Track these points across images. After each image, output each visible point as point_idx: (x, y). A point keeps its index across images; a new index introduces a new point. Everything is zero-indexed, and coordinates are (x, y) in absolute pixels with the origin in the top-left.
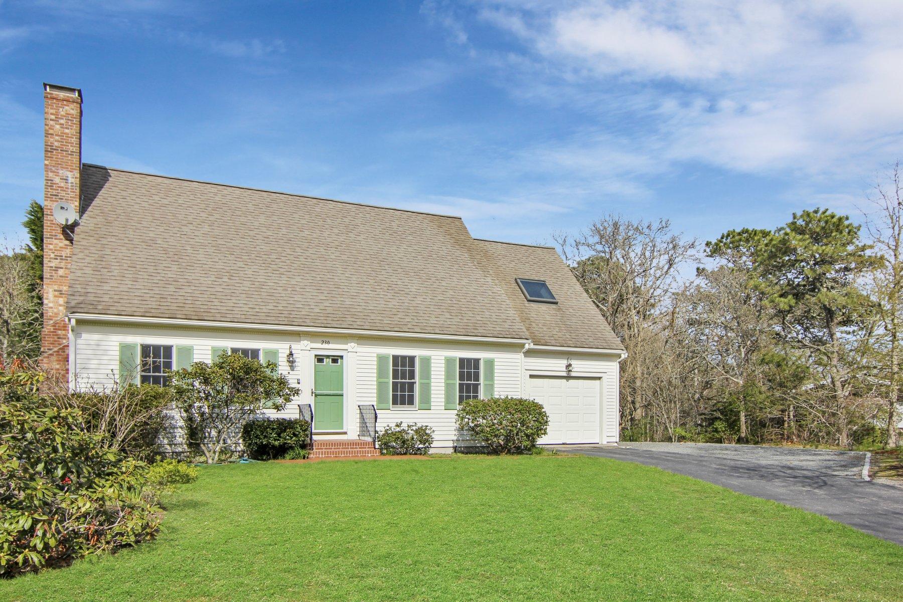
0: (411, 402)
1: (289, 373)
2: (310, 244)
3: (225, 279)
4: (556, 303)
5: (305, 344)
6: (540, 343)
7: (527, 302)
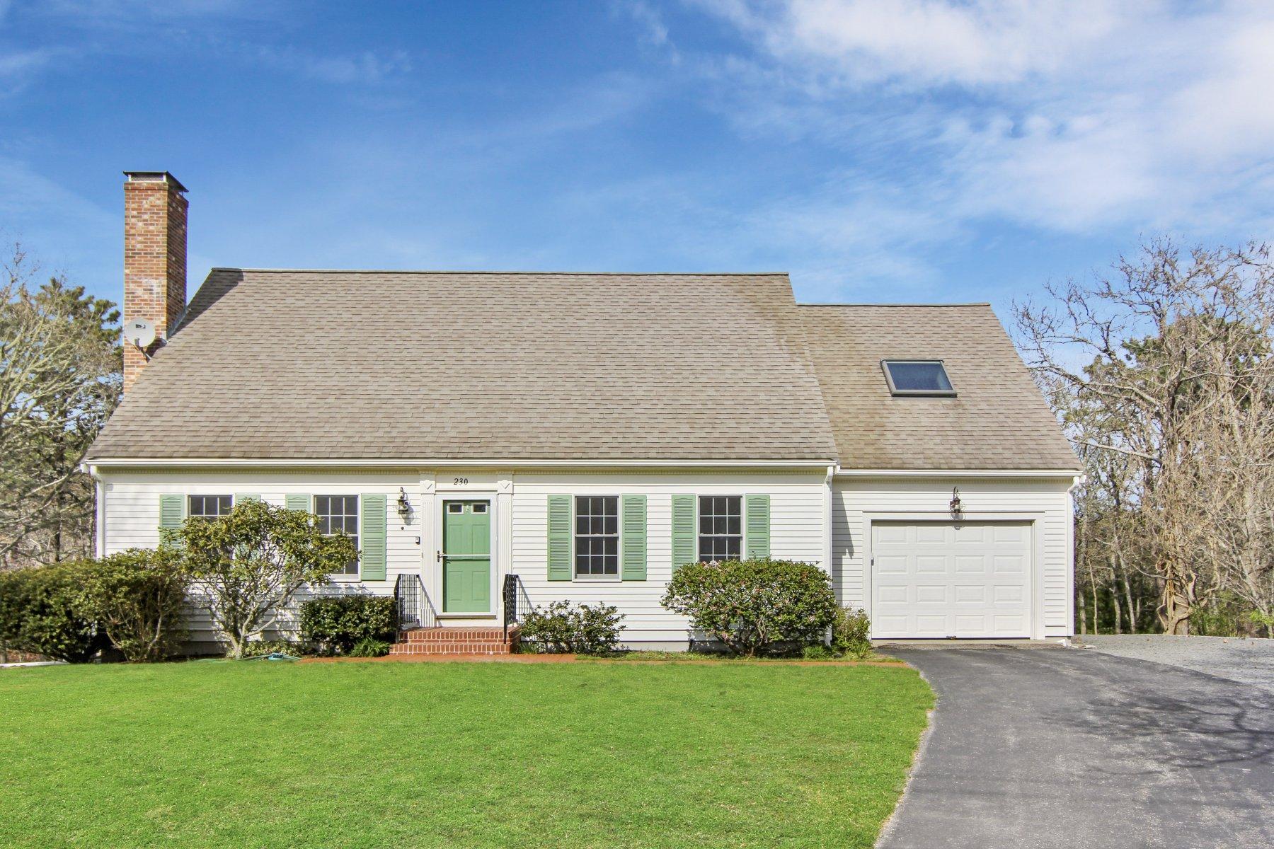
0: (612, 568)
1: (403, 528)
2: (493, 339)
4: (954, 396)
5: (426, 484)
6: (889, 466)
7: (891, 398)
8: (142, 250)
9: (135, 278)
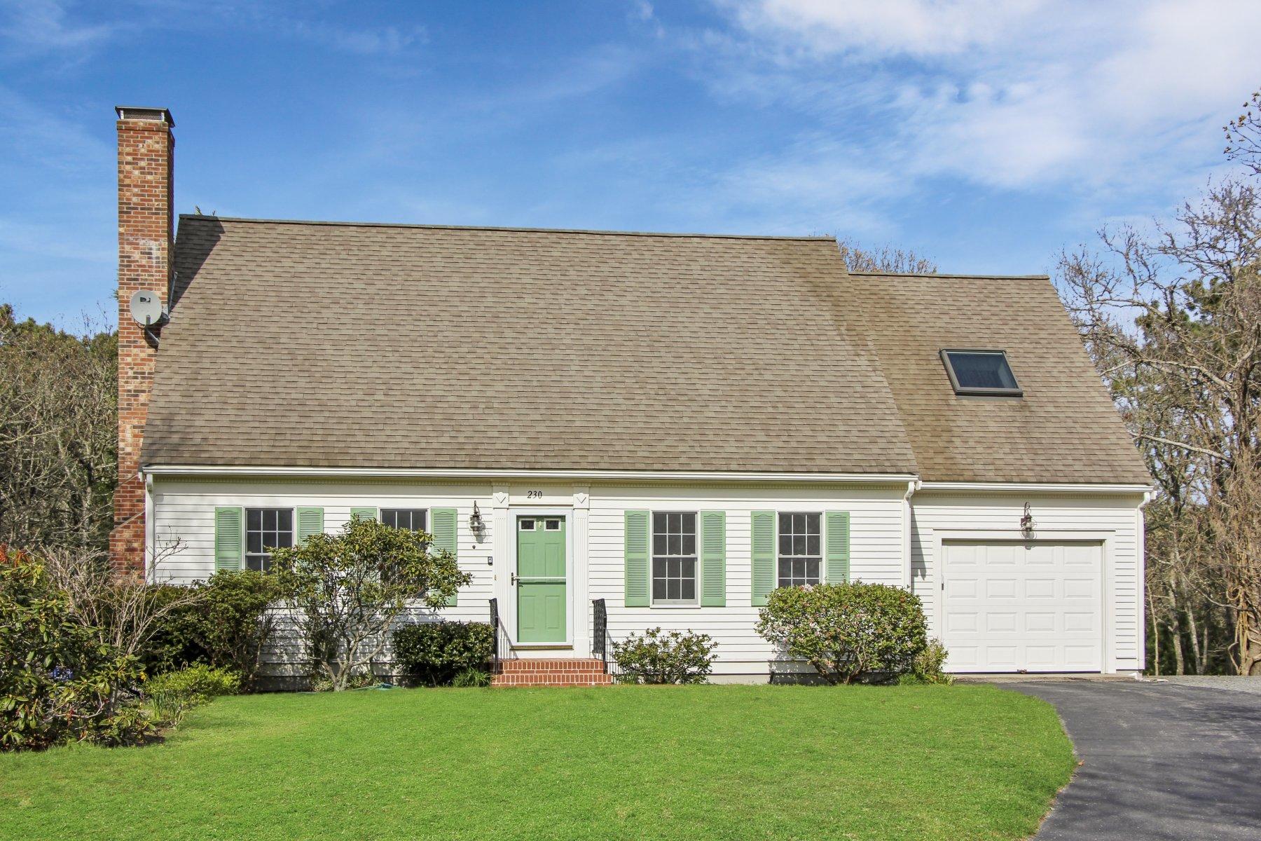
0: (689, 593)
1: (474, 547)
2: (532, 321)
3: (380, 396)
4: (1020, 395)
5: (499, 497)
6: (961, 478)
7: (954, 397)
8: (139, 204)
9: (131, 238)
